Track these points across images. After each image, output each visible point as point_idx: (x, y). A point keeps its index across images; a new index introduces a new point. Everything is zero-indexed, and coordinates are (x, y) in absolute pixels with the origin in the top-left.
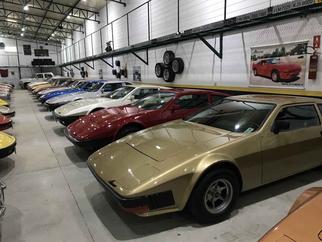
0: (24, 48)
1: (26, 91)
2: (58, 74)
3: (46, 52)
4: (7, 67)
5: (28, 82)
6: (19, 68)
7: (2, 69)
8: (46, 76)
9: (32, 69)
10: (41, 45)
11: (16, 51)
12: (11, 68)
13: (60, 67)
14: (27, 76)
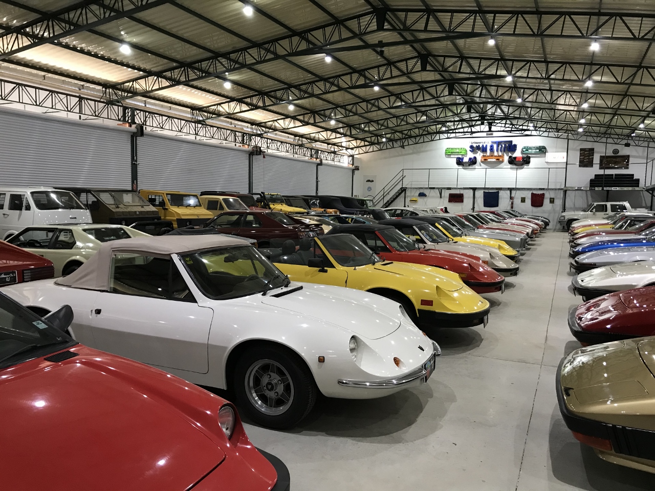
0: (580, 153)
2: (645, 205)
3: (624, 161)
4: (544, 189)
5: (575, 218)
6: (565, 192)
7: (535, 192)
8: (614, 208)
9: (589, 193)
10: (616, 147)
11: (565, 161)
12: (551, 192)
13: (647, 190)
14: (577, 206)
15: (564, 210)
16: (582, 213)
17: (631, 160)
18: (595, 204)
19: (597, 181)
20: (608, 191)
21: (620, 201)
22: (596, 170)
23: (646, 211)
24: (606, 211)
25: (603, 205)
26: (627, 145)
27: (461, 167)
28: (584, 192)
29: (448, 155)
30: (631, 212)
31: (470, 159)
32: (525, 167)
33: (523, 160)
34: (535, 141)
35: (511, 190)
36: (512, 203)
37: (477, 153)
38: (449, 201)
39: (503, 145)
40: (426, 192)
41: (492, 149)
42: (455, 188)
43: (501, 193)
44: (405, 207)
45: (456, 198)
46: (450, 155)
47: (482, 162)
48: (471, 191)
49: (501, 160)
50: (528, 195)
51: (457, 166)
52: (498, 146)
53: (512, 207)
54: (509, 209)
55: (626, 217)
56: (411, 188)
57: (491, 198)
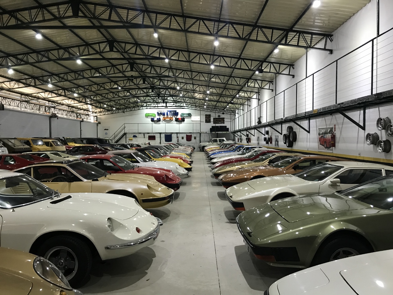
0: (205, 117)
1: (203, 153)
2: (231, 139)
3: (222, 120)
4: (191, 133)
5: (206, 145)
6: (200, 134)
7: (188, 134)
8: (220, 141)
9: (210, 135)
10: (219, 114)
11: (200, 120)
12: (194, 134)
13: (232, 133)
14: (205, 140)
15: (200, 142)
16: (208, 143)
17: (225, 120)
18: (213, 139)
19: (213, 129)
20: (217, 133)
21: (222, 138)
22: (212, 124)
23: (232, 141)
24: (217, 142)
25: (216, 139)
26: (223, 114)
27: (153, 123)
28: (208, 134)
29: (147, 117)
30: (226, 142)
31: (157, 119)
32: (183, 123)
33: (182, 120)
34: (186, 111)
35: (177, 133)
36: (178, 140)
37: (160, 116)
38: (149, 139)
39: (172, 113)
40: (137, 135)
41: (167, 114)
42: (151, 133)
43: (173, 135)
44: (126, 143)
45: (152, 138)
46: (148, 117)
47: (163, 120)
48: (159, 134)
49: (172, 119)
50: (185, 136)
51: (151, 122)
52: (170, 113)
53: (178, 142)
54: (177, 142)
55: (224, 144)
56: (129, 133)
57: (168, 137)
